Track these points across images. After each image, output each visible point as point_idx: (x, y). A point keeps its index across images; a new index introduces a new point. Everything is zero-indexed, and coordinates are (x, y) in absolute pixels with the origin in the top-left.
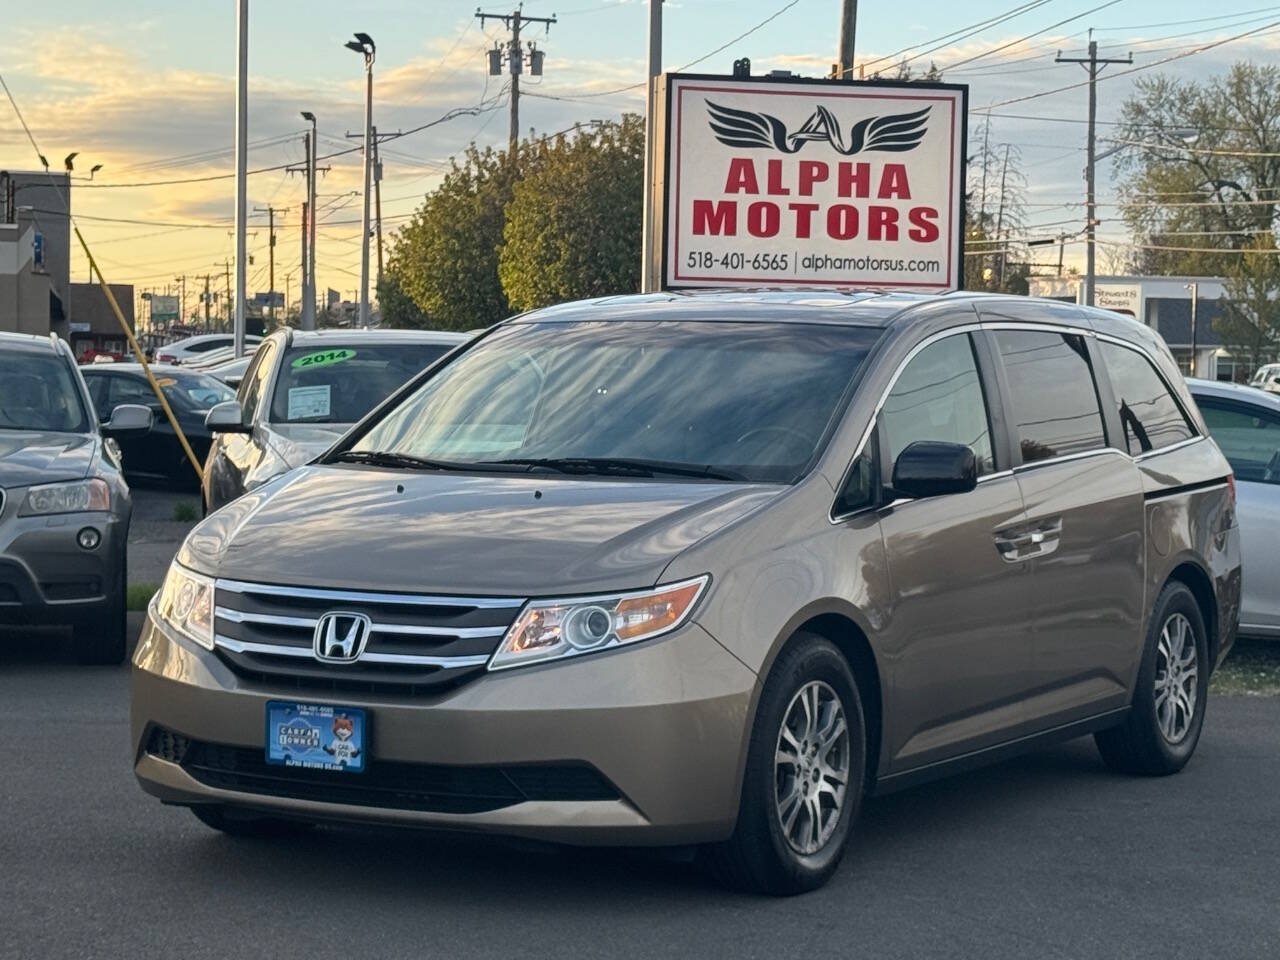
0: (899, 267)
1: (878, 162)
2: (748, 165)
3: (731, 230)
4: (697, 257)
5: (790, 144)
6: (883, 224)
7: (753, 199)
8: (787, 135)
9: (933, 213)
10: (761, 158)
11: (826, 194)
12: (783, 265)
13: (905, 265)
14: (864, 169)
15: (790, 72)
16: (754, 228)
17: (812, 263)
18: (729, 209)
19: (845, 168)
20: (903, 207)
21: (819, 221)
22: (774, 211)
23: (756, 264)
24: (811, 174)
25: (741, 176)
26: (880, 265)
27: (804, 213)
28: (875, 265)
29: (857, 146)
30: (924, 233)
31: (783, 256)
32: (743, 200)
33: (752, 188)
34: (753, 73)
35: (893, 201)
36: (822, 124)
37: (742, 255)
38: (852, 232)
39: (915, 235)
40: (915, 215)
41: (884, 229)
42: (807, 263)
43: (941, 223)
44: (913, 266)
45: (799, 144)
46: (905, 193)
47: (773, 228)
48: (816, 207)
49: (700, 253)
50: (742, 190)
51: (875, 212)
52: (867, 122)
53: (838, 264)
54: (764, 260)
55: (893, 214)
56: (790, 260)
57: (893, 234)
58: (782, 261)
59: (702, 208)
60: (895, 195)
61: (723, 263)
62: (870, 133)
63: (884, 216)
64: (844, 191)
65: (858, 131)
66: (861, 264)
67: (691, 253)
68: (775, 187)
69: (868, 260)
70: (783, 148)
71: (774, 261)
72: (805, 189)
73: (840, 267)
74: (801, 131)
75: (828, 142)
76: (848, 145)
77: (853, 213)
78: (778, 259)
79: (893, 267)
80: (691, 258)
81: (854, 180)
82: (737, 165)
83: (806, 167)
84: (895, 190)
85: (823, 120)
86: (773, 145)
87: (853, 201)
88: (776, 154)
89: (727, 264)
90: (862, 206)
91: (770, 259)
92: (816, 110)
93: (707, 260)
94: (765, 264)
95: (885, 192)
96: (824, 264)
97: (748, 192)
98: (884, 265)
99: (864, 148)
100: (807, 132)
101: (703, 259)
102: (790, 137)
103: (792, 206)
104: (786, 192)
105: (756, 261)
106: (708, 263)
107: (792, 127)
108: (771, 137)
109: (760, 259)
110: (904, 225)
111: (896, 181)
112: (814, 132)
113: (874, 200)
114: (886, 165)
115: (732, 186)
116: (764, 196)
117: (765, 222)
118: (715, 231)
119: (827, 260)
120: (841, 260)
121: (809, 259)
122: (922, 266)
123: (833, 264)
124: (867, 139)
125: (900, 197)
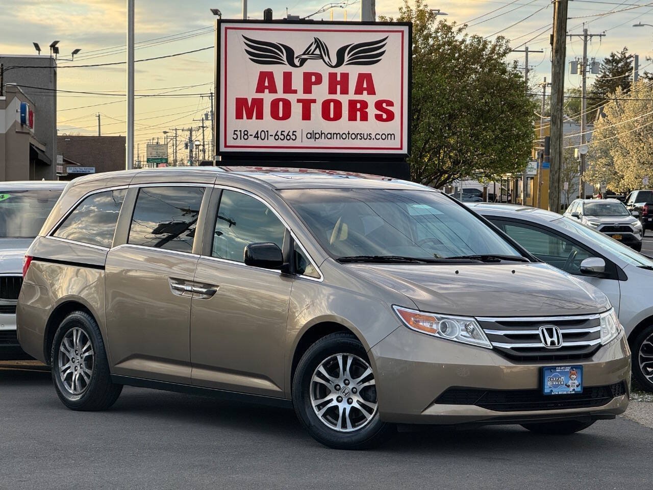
0: (369, 137)
1: (354, 72)
2: (270, 75)
3: (260, 116)
4: (238, 133)
5: (297, 62)
6: (358, 111)
7: (274, 96)
8: (295, 56)
9: (390, 103)
10: (278, 71)
11: (321, 93)
12: (294, 137)
13: (373, 136)
14: (345, 76)
15: (298, 17)
16: (275, 115)
17: (313, 136)
18: (258, 103)
19: (332, 76)
20: (371, 100)
21: (316, 110)
22: (287, 104)
23: (277, 137)
24: (310, 81)
25: (265, 82)
26: (356, 137)
27: (307, 105)
28: (353, 136)
29: (340, 62)
30: (385, 116)
31: (294, 132)
32: (268, 98)
33: (273, 90)
34: (274, 18)
35: (365, 96)
36: (318, 49)
37: (267, 131)
38: (338, 116)
39: (379, 118)
40: (378, 105)
41: (358, 113)
42: (309, 136)
43: (396, 109)
44: (378, 137)
45: (303, 62)
46: (372, 91)
47: (287, 115)
48: (314, 101)
49: (240, 131)
50: (267, 91)
51: (352, 104)
52: (348, 46)
53: (329, 136)
54: (282, 134)
55: (364, 104)
56: (298, 134)
57: (364, 118)
58: (293, 135)
59: (241, 103)
60: (365, 92)
61: (255, 137)
62: (348, 54)
63: (359, 106)
64: (332, 91)
65: (341, 53)
66: (344, 136)
67: (235, 131)
68: (288, 89)
69: (349, 134)
70: (292, 64)
71: (288, 135)
72: (307, 90)
73: (331, 138)
74: (304, 54)
75: (322, 60)
76: (334, 63)
77: (338, 104)
78: (291, 134)
79: (365, 137)
80: (234, 134)
81: (338, 83)
82: (263, 75)
83: (307, 76)
84: (365, 89)
85: (318, 46)
86: (286, 63)
87: (338, 96)
88: (288, 68)
89: (258, 137)
90: (344, 100)
91: (285, 134)
92: (314, 40)
93: (245, 135)
94: (282, 137)
95: (359, 91)
96: (320, 136)
98: (359, 137)
99: (345, 63)
100: (308, 54)
101: (243, 135)
102: (297, 58)
103: (299, 101)
104: (295, 92)
105: (276, 135)
106: (246, 137)
107: (298, 51)
108: (284, 58)
109: (279, 134)
110: (372, 111)
111: (366, 84)
112: (312, 54)
113: (352, 96)
115: (260, 89)
116: (280, 94)
117: (281, 111)
118: (249, 117)
119: (322, 134)
120: (331, 134)
121: (311, 134)
122: (384, 137)
123: (326, 136)
124: (346, 58)
125: (368, 94)
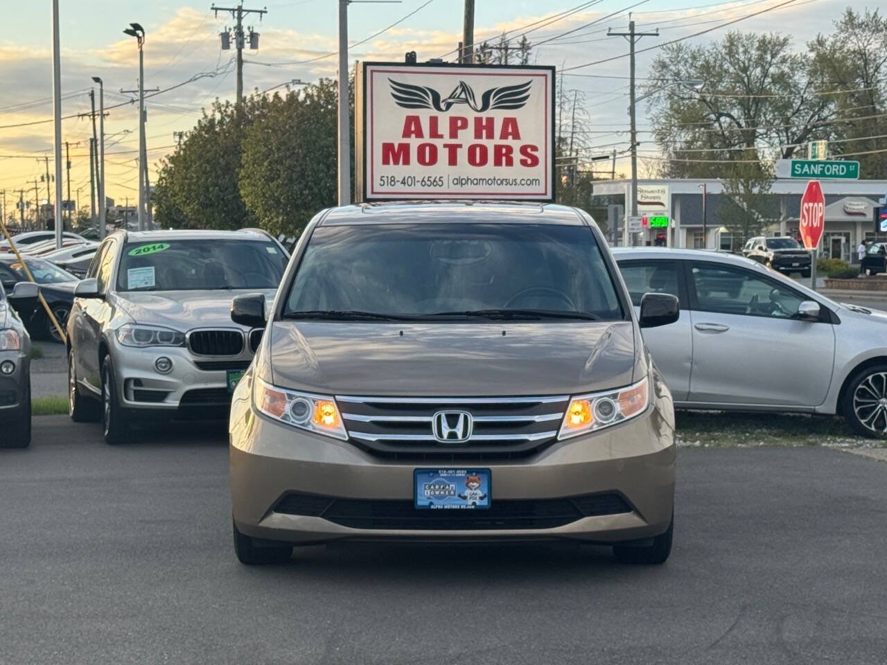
0: (514, 183)
1: (499, 116)
2: (416, 120)
3: (407, 162)
4: (385, 179)
5: (443, 106)
6: (503, 156)
7: (420, 141)
8: (441, 100)
9: (535, 148)
10: (424, 115)
11: (467, 137)
12: (440, 183)
13: (518, 182)
14: (490, 121)
15: (441, 60)
16: (421, 160)
17: (459, 181)
18: (405, 148)
19: (478, 121)
20: (516, 145)
21: (462, 155)
22: (434, 150)
23: (423, 183)
24: (456, 125)
25: (412, 128)
26: (502, 182)
27: (453, 149)
28: (499, 182)
29: (485, 106)
30: (529, 161)
31: (440, 177)
32: (414, 142)
33: (419, 134)
34: (418, 61)
35: (510, 141)
36: (463, 93)
37: (414, 177)
38: (484, 161)
39: (523, 163)
40: (523, 150)
41: (504, 159)
42: (455, 182)
43: (540, 154)
44: (523, 182)
45: (449, 106)
46: (516, 136)
47: (434, 160)
48: (460, 146)
49: (387, 177)
50: (413, 136)
51: (498, 149)
52: (493, 90)
53: (475, 182)
54: (428, 180)
55: (510, 149)
56: (444, 179)
57: (510, 162)
58: (440, 180)
59: (388, 148)
60: (510, 137)
61: (402, 183)
62: (494, 98)
63: (504, 151)
64: (478, 135)
65: (486, 97)
66: (490, 182)
67: (382, 177)
68: (434, 133)
69: (494, 179)
70: (438, 108)
71: (435, 181)
72: (453, 134)
73: (477, 184)
74: (450, 98)
75: (467, 104)
76: (480, 106)
77: (484, 150)
78: (437, 180)
79: (511, 183)
80: (381, 180)
81: (483, 128)
82: (410, 120)
83: (453, 121)
84: (510, 134)
85: (463, 90)
86: (432, 107)
87: (484, 141)
88: (434, 112)
89: (405, 183)
90: (490, 145)
91: (432, 180)
92: (459, 84)
93: (392, 181)
94: (429, 183)
95: (504, 136)
96: (467, 182)
97: (417, 137)
98: (504, 183)
99: (490, 108)
100: (454, 98)
101: (390, 180)
102: (443, 101)
103: (445, 146)
104: (441, 137)
105: (423, 181)
106: (393, 183)
107: (444, 96)
108: (430, 101)
109: (426, 179)
110: (517, 156)
111: (511, 128)
112: (458, 97)
113: (497, 140)
114: (505, 119)
115: (407, 134)
116: (427, 139)
117: (428, 156)
118: (396, 162)
119: (468, 180)
120: (477, 180)
121: (457, 179)
122: (529, 182)
123: (472, 182)
124: (492, 102)
125: (514, 138)
